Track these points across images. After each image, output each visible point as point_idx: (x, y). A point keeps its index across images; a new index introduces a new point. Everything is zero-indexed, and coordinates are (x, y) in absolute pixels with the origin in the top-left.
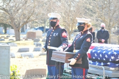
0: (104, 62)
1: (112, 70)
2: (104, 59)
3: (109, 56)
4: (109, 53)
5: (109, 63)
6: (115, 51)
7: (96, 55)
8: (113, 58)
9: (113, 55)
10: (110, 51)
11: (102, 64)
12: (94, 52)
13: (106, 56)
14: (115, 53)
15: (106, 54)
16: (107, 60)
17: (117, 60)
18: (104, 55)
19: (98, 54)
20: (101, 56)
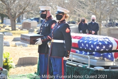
0: (90, 51)
1: (96, 59)
2: (90, 49)
3: (95, 46)
4: (95, 43)
5: (94, 53)
6: (100, 42)
7: (83, 45)
8: (98, 48)
9: (98, 45)
10: (96, 41)
11: (88, 53)
12: (81, 42)
13: (92, 46)
14: (100, 43)
15: (92, 44)
16: (93, 50)
17: (102, 50)
18: (90, 45)
19: (85, 44)
20: (87, 45)
